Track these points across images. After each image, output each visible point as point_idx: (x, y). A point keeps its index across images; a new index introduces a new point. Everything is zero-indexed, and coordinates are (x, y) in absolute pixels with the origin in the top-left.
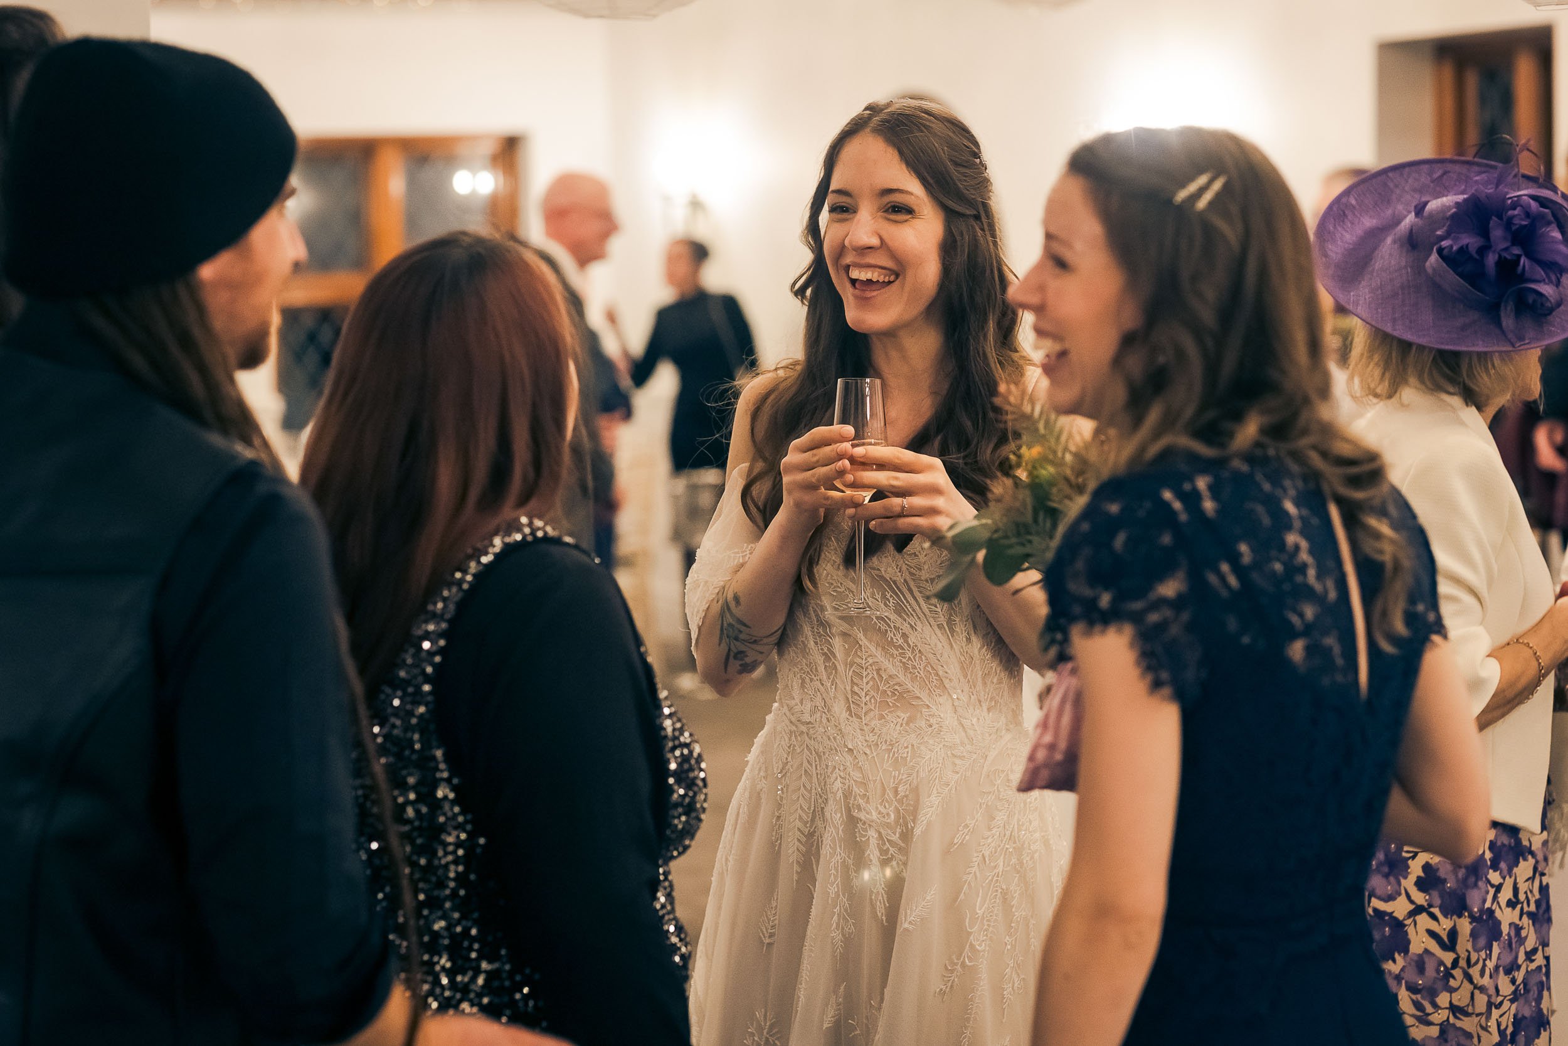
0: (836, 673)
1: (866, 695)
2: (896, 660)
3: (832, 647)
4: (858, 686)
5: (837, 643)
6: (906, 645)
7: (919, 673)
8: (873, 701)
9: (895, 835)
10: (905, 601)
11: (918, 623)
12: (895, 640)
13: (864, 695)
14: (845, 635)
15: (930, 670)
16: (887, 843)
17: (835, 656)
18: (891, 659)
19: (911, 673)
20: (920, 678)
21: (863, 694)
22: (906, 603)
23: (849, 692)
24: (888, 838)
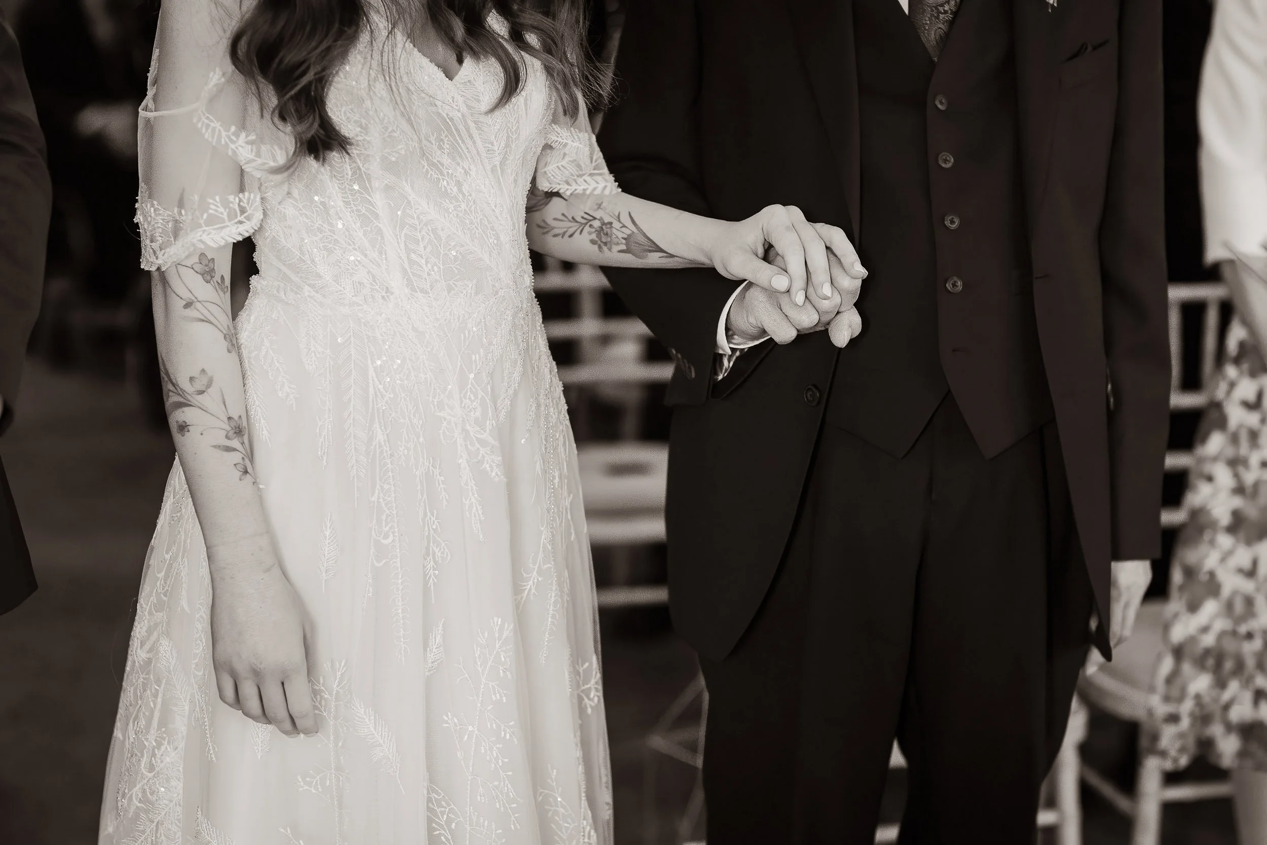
0: (382, 238)
1: (427, 262)
2: (451, 215)
3: (374, 207)
4: (415, 253)
5: (379, 200)
6: (461, 195)
7: (477, 229)
8: (436, 269)
9: (485, 432)
10: (460, 142)
11: (472, 167)
12: (449, 191)
13: (424, 263)
14: (388, 188)
15: (487, 223)
16: (476, 444)
17: (377, 216)
18: (446, 215)
19: (468, 229)
20: (479, 233)
21: (423, 261)
22: (461, 144)
23: (406, 262)
24: (477, 436)
